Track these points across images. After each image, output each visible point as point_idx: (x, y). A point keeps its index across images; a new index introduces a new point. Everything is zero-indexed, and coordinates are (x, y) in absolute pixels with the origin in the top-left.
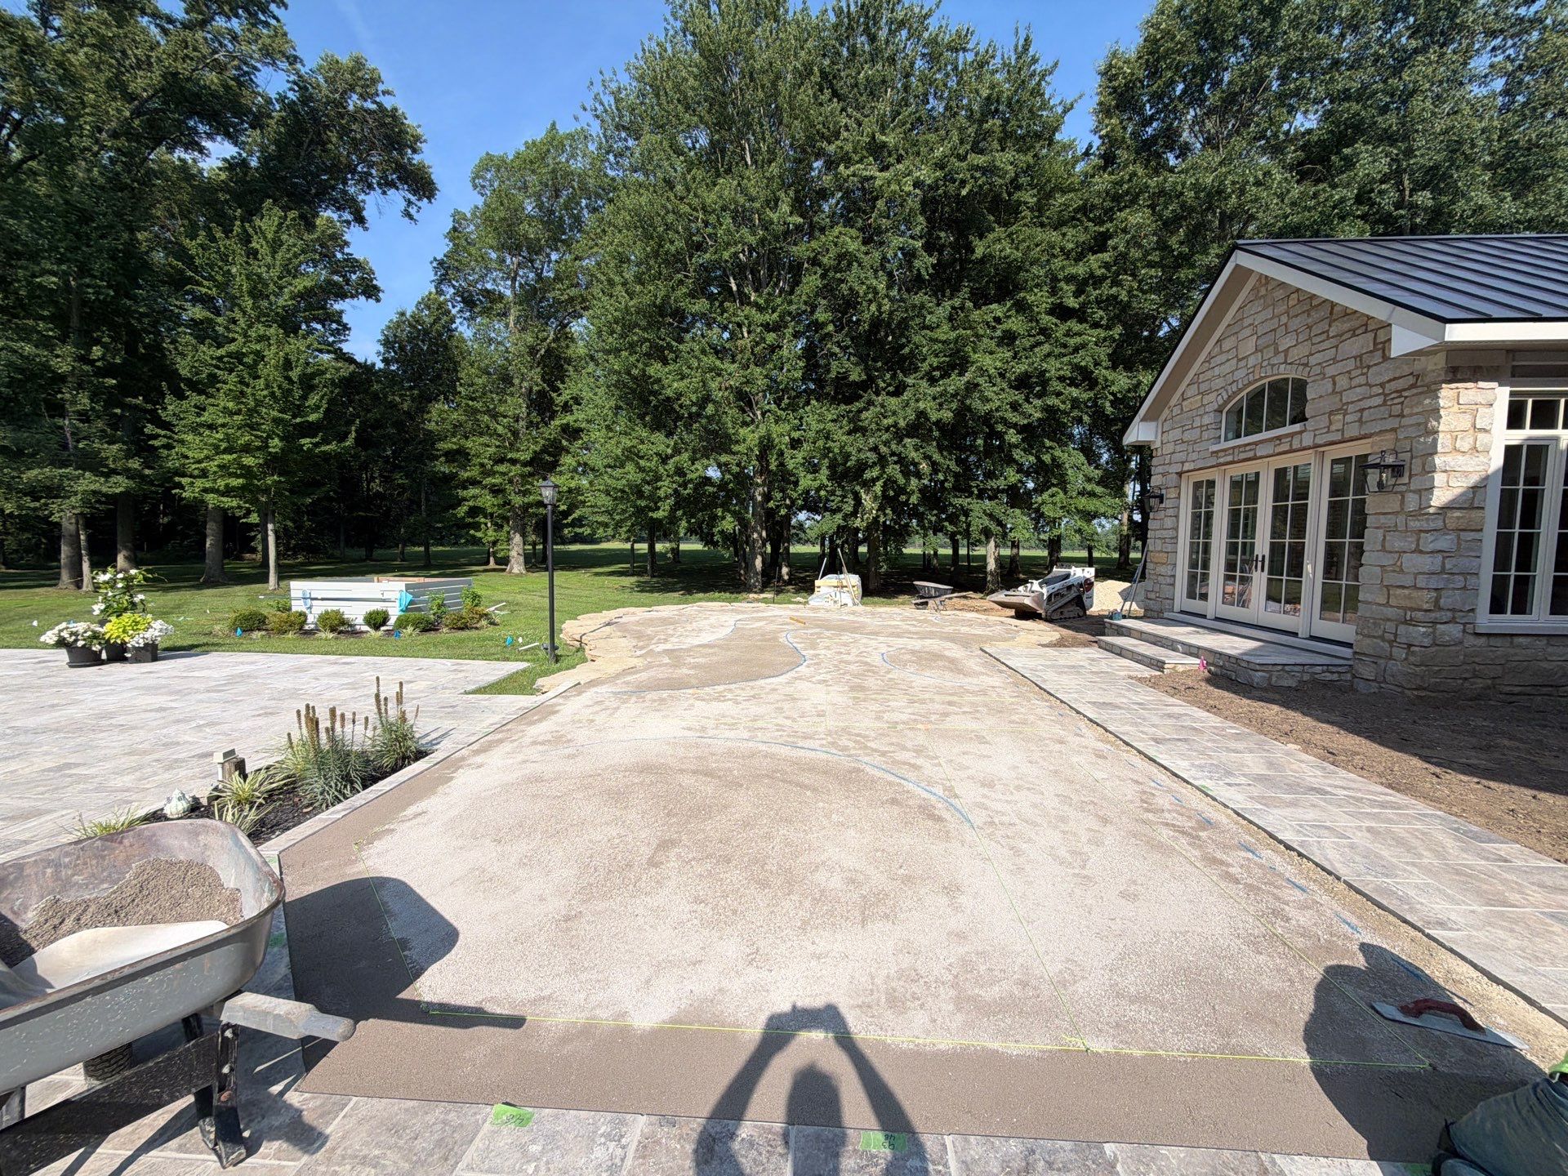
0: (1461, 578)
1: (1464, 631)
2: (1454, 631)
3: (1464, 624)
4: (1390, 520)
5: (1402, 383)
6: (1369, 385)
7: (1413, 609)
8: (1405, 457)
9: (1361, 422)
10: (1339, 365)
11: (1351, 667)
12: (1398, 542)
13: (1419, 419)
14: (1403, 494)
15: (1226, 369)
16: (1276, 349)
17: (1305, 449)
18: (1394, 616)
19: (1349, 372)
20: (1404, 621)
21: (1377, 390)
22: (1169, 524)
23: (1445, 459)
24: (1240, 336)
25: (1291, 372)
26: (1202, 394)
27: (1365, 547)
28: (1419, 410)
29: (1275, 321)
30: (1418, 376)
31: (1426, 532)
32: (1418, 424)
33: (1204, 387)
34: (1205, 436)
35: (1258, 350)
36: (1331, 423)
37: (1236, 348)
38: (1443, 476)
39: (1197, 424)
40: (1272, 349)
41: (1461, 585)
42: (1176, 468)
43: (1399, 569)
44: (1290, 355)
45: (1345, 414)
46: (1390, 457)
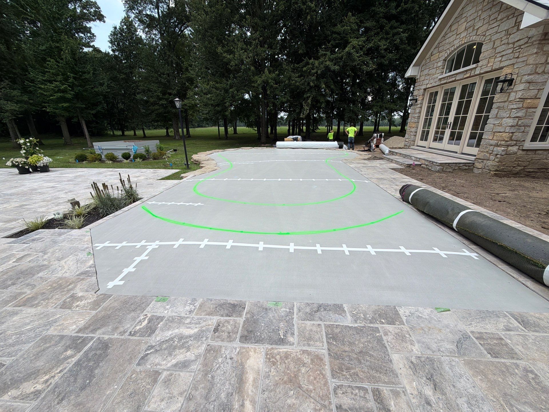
0: (523, 128)
1: (519, 149)
2: (515, 149)
3: (519, 146)
4: (502, 105)
5: (522, 42)
6: (508, 44)
7: (502, 140)
8: (514, 77)
9: (501, 61)
10: (498, 34)
11: (474, 164)
12: (502, 114)
13: (525, 59)
14: (510, 93)
15: (451, 39)
16: (474, 28)
17: (476, 75)
18: (494, 144)
19: (501, 38)
20: (497, 145)
21: (511, 46)
22: (418, 111)
23: (531, 77)
24: (460, 23)
25: (477, 39)
26: (439, 52)
27: (490, 117)
28: (526, 54)
29: (476, 14)
30: (530, 38)
31: (514, 109)
32: (524, 61)
33: (440, 49)
34: (438, 72)
35: (466, 29)
36: (488, 63)
37: (457, 29)
38: (528, 84)
39: (435, 66)
40: (472, 28)
41: (523, 130)
42: (424, 87)
43: (500, 125)
44: (479, 31)
45: (495, 58)
46: (509, 77)
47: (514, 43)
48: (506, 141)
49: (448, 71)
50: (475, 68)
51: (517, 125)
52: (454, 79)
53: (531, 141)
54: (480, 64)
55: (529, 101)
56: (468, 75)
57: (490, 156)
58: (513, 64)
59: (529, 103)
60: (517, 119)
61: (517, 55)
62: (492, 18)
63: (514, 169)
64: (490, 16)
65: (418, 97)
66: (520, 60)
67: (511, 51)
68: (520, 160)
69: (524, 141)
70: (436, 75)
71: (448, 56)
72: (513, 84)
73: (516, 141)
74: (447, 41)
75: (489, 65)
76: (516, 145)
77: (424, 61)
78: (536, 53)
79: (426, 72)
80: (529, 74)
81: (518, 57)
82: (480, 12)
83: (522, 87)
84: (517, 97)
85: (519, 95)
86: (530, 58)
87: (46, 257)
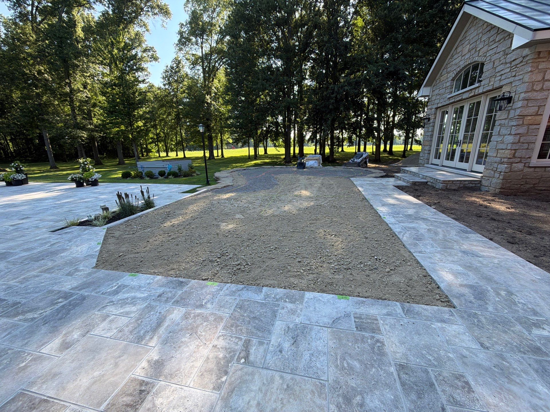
0: (527, 145)
1: (524, 166)
2: (520, 166)
3: (525, 163)
4: (503, 122)
5: (517, 61)
6: (506, 63)
7: (504, 158)
8: (513, 95)
9: (500, 80)
10: (497, 55)
11: (481, 181)
12: (504, 131)
13: (521, 77)
14: (509, 111)
15: (457, 61)
16: (476, 50)
17: (480, 94)
18: (498, 161)
19: (500, 58)
20: (502, 163)
21: (508, 65)
22: (430, 130)
23: (528, 94)
24: (464, 45)
25: (480, 60)
26: (448, 73)
27: (493, 134)
28: (522, 73)
29: (477, 37)
30: (524, 57)
31: (514, 126)
32: (520, 79)
33: (449, 70)
34: (447, 91)
35: (469, 51)
36: (490, 82)
37: (462, 51)
38: (526, 102)
39: (444, 87)
40: (474, 50)
41: (526, 147)
42: (435, 106)
43: (502, 142)
44: (481, 52)
45: (495, 77)
46: (507, 95)
47: (511, 63)
48: (509, 158)
49: (456, 90)
50: (478, 87)
51: (519, 142)
52: (460, 98)
53: (538, 158)
54: (482, 83)
55: (529, 118)
56: (472, 94)
57: (495, 173)
58: (511, 83)
59: (529, 119)
60: (519, 136)
61: (514, 74)
62: (491, 39)
63: (522, 187)
64: (489, 38)
65: (430, 116)
66: (517, 78)
67: (508, 70)
68: (528, 177)
69: (530, 158)
70: (446, 95)
71: (456, 76)
72: (512, 102)
73: (521, 158)
74: (454, 63)
75: (490, 84)
76: (520, 162)
77: (435, 82)
78: (531, 71)
79: (437, 92)
80: (526, 92)
81: (515, 76)
82: (481, 35)
83: (520, 104)
84: (516, 114)
85: (518, 112)
86: (525, 77)
87: (70, 244)
